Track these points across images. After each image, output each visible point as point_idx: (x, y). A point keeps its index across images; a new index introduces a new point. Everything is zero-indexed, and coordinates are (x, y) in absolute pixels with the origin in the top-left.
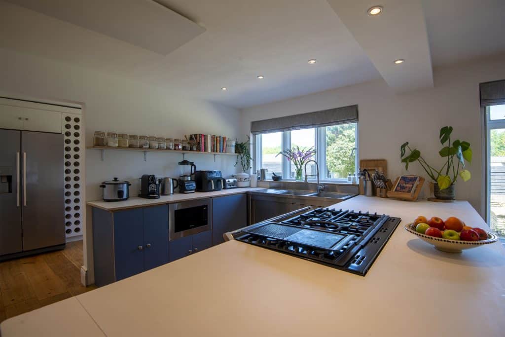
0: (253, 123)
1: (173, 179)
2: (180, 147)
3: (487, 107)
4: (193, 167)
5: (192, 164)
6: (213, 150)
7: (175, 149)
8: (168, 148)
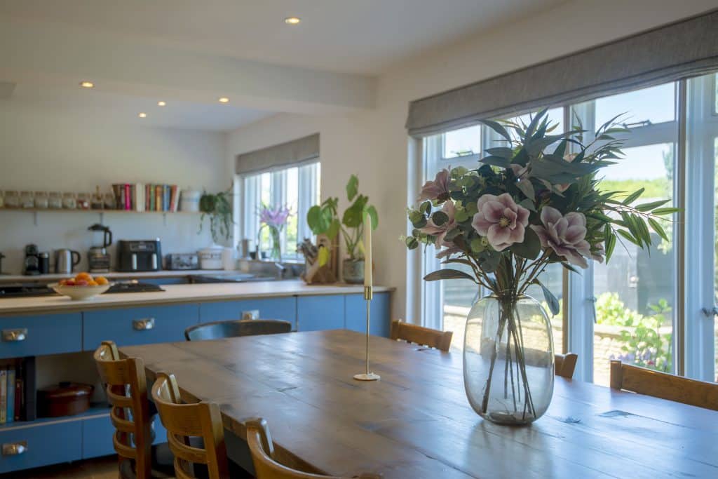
0: (241, 158)
1: (72, 253)
2: (86, 205)
3: (424, 139)
4: (108, 235)
5: (106, 230)
6: (148, 208)
7: (78, 208)
8: (65, 207)
